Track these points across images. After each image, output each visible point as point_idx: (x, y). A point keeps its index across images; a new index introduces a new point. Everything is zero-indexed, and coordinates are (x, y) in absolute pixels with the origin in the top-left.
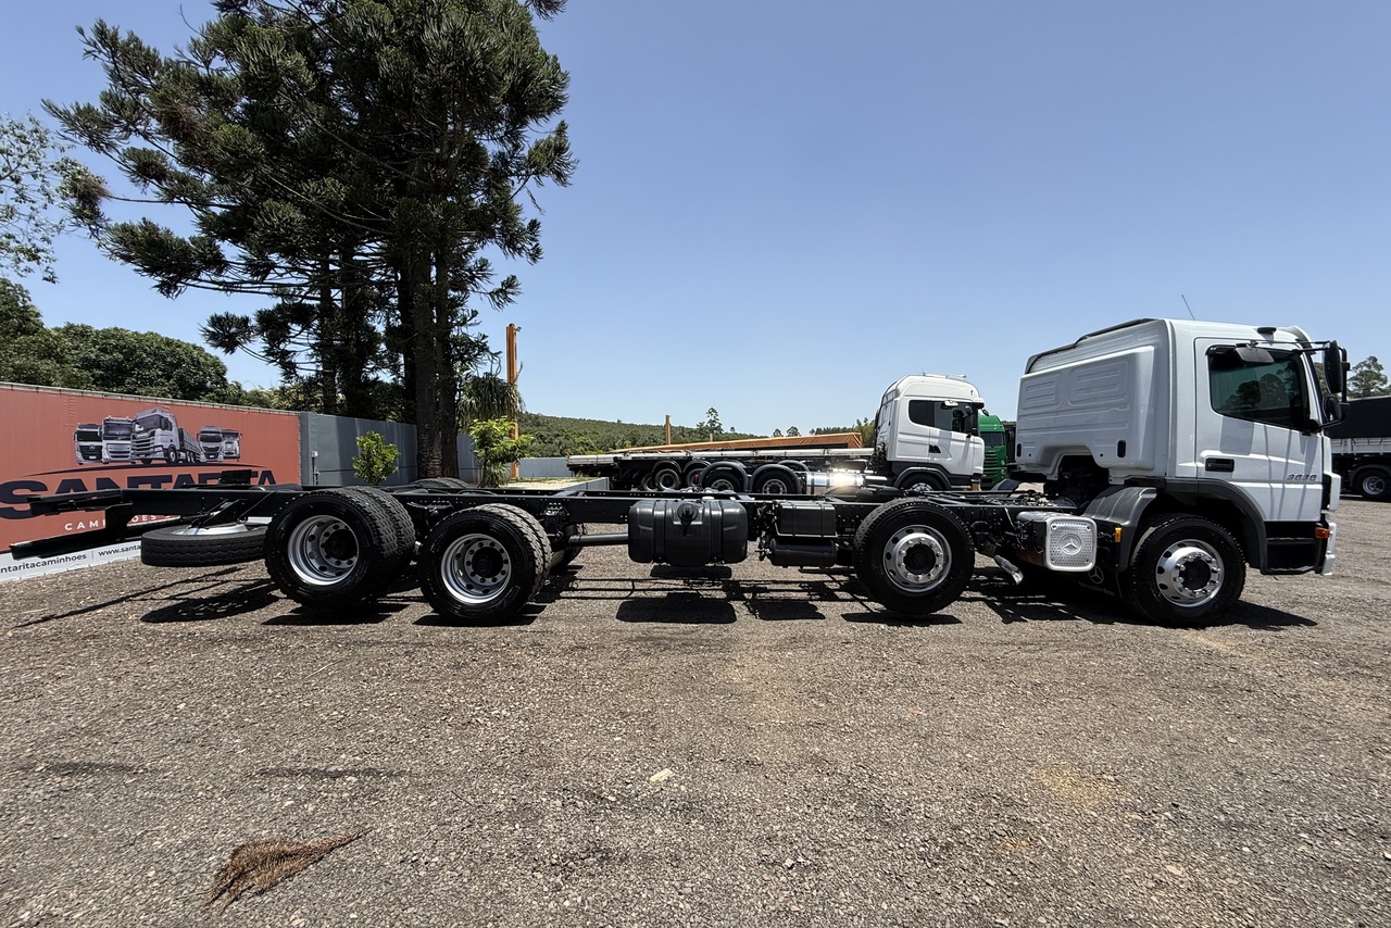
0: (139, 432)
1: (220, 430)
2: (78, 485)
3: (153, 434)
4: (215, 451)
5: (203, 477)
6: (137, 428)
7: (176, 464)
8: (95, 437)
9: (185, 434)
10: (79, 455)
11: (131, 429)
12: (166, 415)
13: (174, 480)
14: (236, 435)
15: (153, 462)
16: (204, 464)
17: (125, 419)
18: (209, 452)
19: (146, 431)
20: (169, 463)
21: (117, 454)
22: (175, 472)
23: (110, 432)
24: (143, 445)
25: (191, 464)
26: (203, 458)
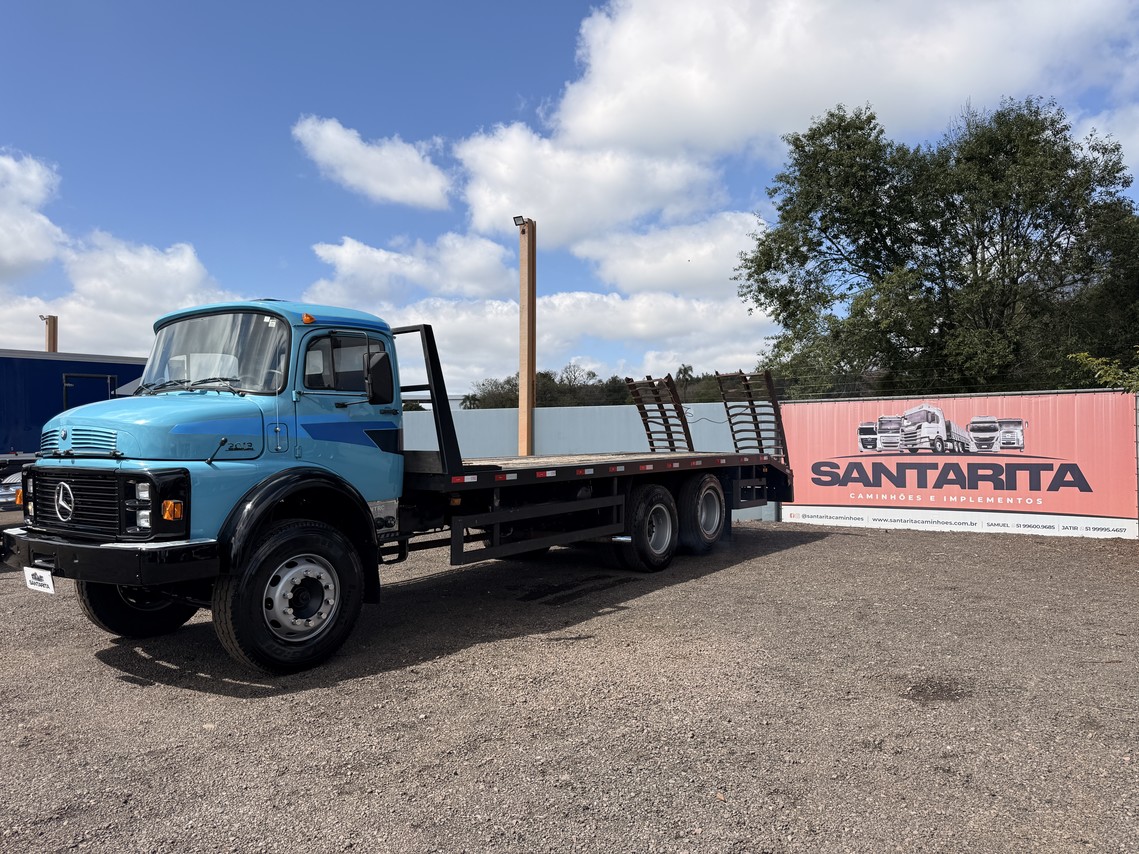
0: (907, 426)
1: (995, 419)
2: (859, 467)
3: (919, 427)
4: (989, 442)
5: (972, 467)
6: (905, 423)
7: (943, 452)
8: (870, 431)
9: (953, 426)
10: (860, 445)
11: (900, 424)
12: (932, 410)
13: (940, 467)
14: (1020, 423)
15: (920, 451)
16: (974, 454)
17: (894, 417)
18: (980, 442)
19: (914, 424)
20: (935, 452)
21: (888, 444)
22: (941, 461)
23: (883, 427)
24: (911, 436)
25: (959, 454)
26: (973, 448)
